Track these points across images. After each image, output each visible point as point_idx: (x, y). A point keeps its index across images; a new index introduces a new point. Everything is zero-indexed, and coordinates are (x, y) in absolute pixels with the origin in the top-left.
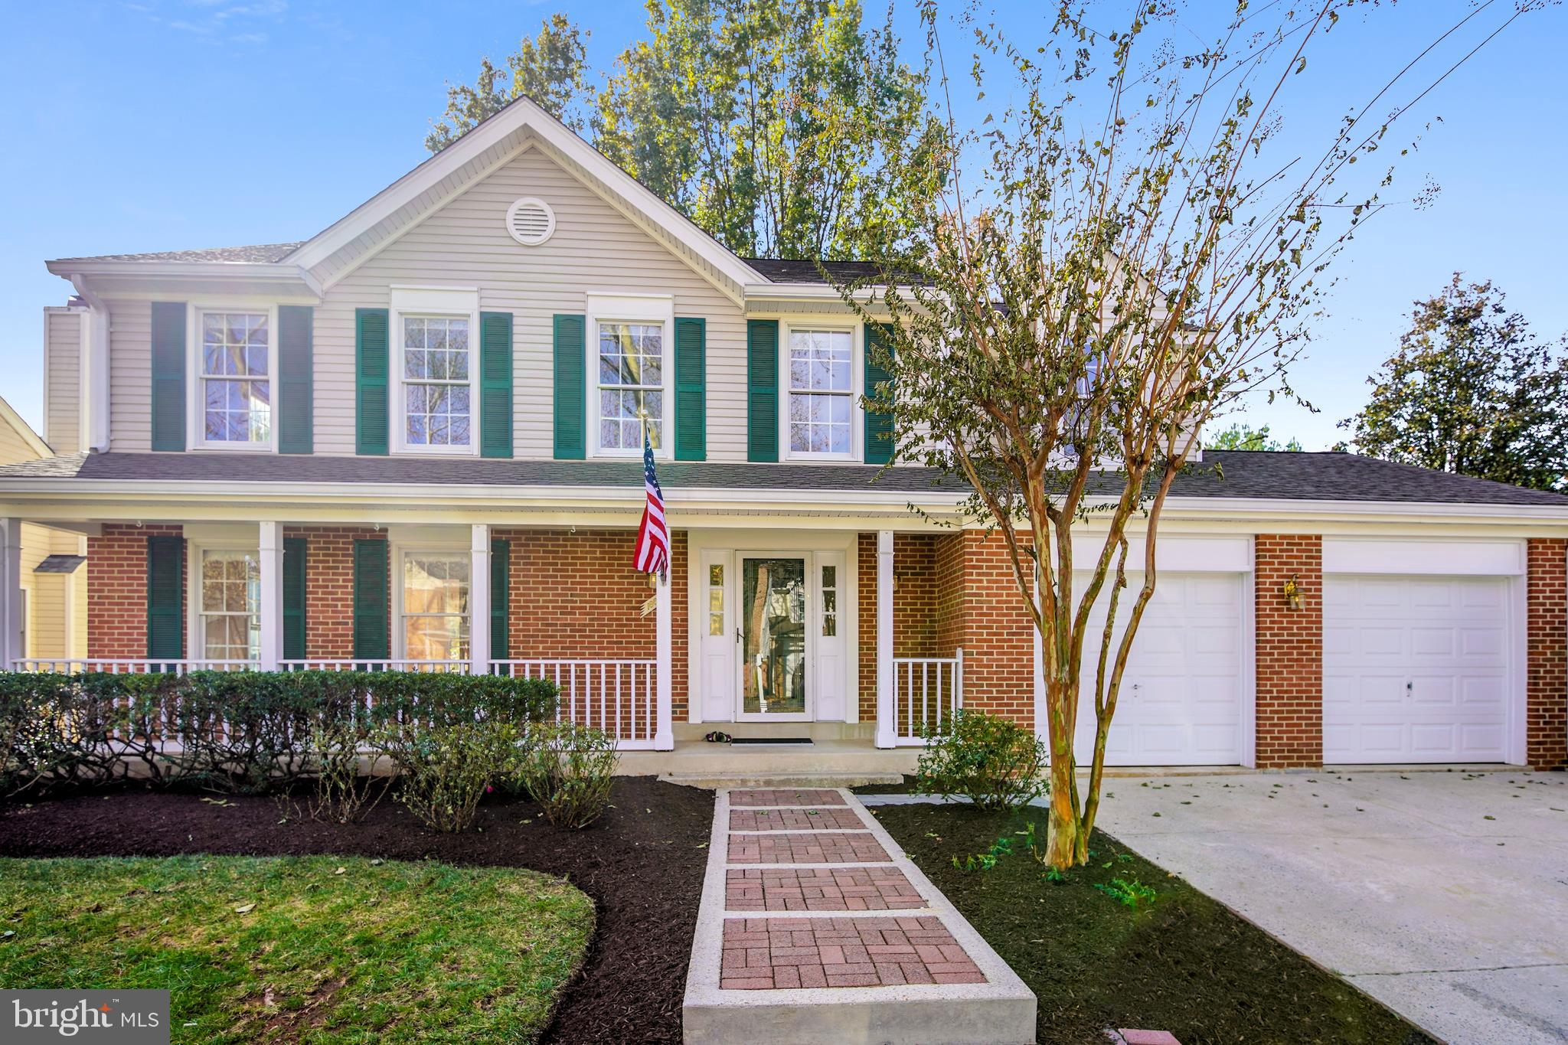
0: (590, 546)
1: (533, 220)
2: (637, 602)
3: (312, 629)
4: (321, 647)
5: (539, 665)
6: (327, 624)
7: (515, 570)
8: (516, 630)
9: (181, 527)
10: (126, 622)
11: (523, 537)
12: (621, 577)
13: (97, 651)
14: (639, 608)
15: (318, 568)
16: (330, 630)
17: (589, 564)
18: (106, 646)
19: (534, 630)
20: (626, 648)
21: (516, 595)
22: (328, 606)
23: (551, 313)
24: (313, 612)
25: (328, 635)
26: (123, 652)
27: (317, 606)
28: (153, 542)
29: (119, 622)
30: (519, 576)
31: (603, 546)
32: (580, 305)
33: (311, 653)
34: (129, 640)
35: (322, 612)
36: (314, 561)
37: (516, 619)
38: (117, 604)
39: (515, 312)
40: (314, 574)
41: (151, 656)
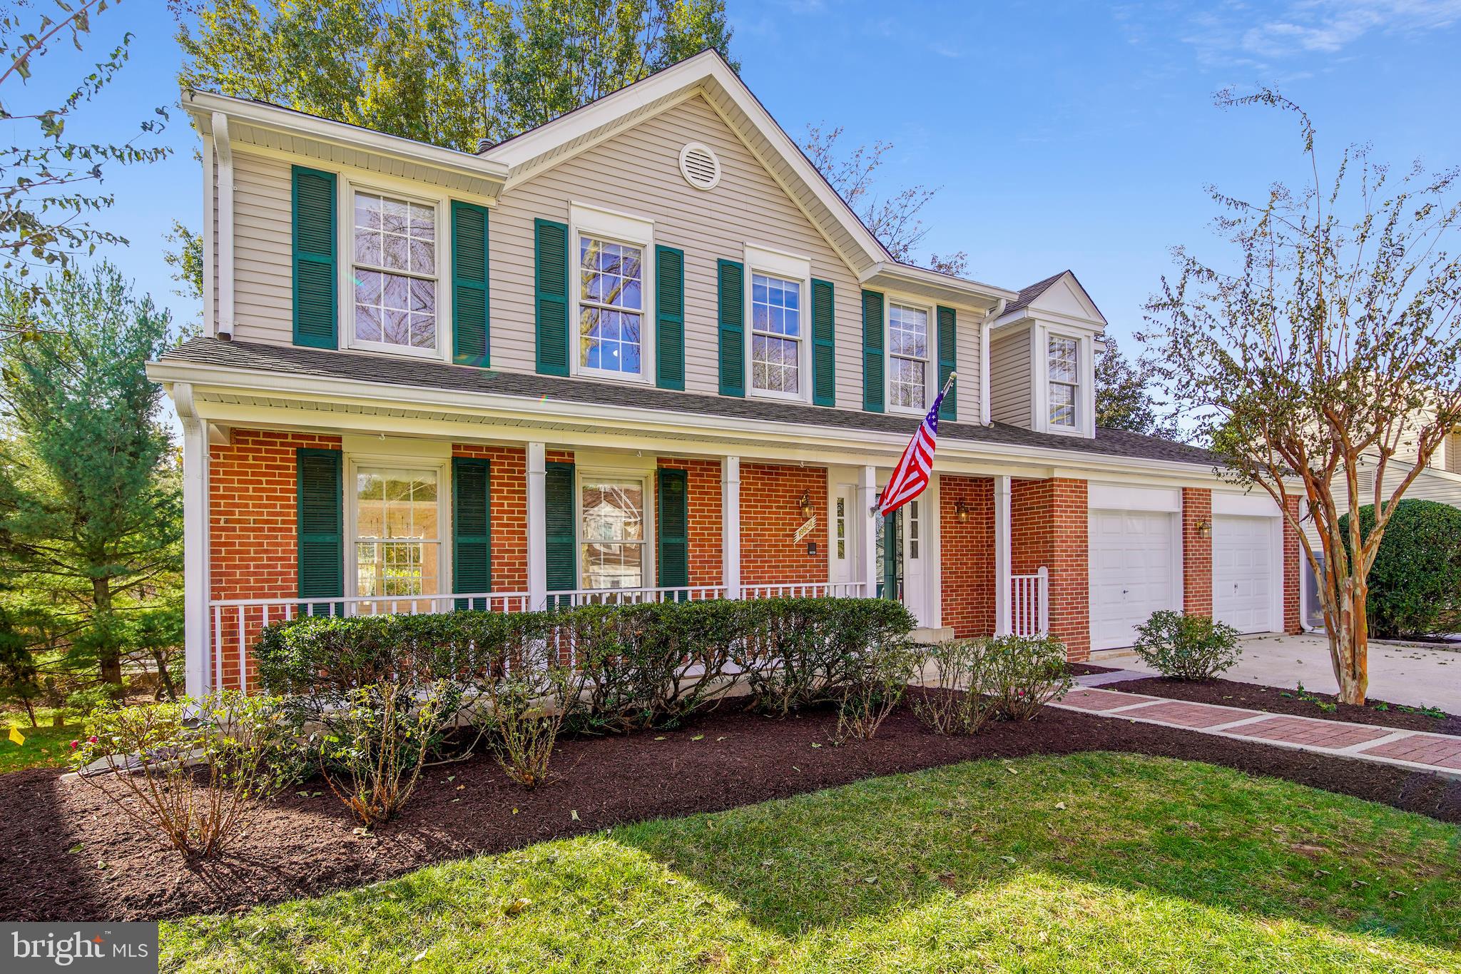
0: (754, 478)
1: (702, 166)
2: (790, 530)
3: (497, 557)
4: (508, 577)
5: (713, 590)
6: (513, 551)
7: (692, 499)
8: (693, 557)
9: (339, 439)
10: (266, 551)
11: (699, 467)
12: (778, 507)
13: (224, 589)
14: (793, 536)
15: (502, 491)
16: (516, 558)
17: (753, 495)
18: (237, 582)
19: (709, 556)
20: (782, 572)
21: (693, 522)
22: (514, 532)
23: (716, 257)
24: (498, 539)
25: (514, 564)
26: (262, 588)
27: (502, 532)
28: (300, 452)
29: (256, 552)
30: (695, 505)
31: (763, 479)
32: (739, 254)
33: (496, 583)
34: (269, 574)
35: (508, 539)
36: (499, 485)
37: (693, 546)
38: (254, 530)
39: (686, 251)
40: (499, 498)
41: (304, 591)
